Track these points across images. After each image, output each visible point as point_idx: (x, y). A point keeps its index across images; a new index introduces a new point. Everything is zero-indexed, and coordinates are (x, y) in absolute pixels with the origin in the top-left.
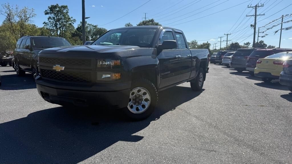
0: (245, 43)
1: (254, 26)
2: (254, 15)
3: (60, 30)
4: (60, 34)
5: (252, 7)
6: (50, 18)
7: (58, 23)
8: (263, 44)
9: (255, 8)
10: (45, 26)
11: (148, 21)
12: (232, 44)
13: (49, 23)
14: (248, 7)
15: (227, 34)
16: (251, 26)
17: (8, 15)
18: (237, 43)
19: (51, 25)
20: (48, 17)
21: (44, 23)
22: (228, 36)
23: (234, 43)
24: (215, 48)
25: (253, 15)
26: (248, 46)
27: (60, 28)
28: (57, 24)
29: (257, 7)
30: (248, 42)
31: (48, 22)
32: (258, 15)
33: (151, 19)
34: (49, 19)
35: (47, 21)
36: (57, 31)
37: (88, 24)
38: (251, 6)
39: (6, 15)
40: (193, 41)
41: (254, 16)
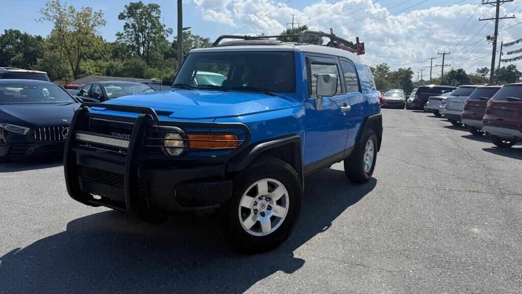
0: (478, 70)
1: (493, 39)
2: (495, 17)
3: (144, 46)
4: (143, 54)
5: (491, 3)
6: (127, 26)
7: (140, 34)
8: (514, 71)
9: (496, 4)
10: (118, 39)
11: (297, 30)
12: (452, 72)
13: (125, 34)
14: (483, 4)
15: (444, 54)
16: (489, 38)
17: (58, 20)
18: (462, 69)
19: (130, 37)
20: (125, 24)
21: (117, 35)
22: (445, 57)
23: (455, 70)
24: (420, 79)
25: (492, 19)
26: (485, 75)
27: (144, 43)
28: (139, 36)
29: (500, 4)
30: (486, 68)
31: (124, 32)
32: (502, 18)
33: (301, 25)
34: (125, 27)
35: (122, 31)
36: (139, 48)
37: (193, 36)
38: (489, 2)
39: (55, 20)
40: (381, 65)
41: (495, 20)
